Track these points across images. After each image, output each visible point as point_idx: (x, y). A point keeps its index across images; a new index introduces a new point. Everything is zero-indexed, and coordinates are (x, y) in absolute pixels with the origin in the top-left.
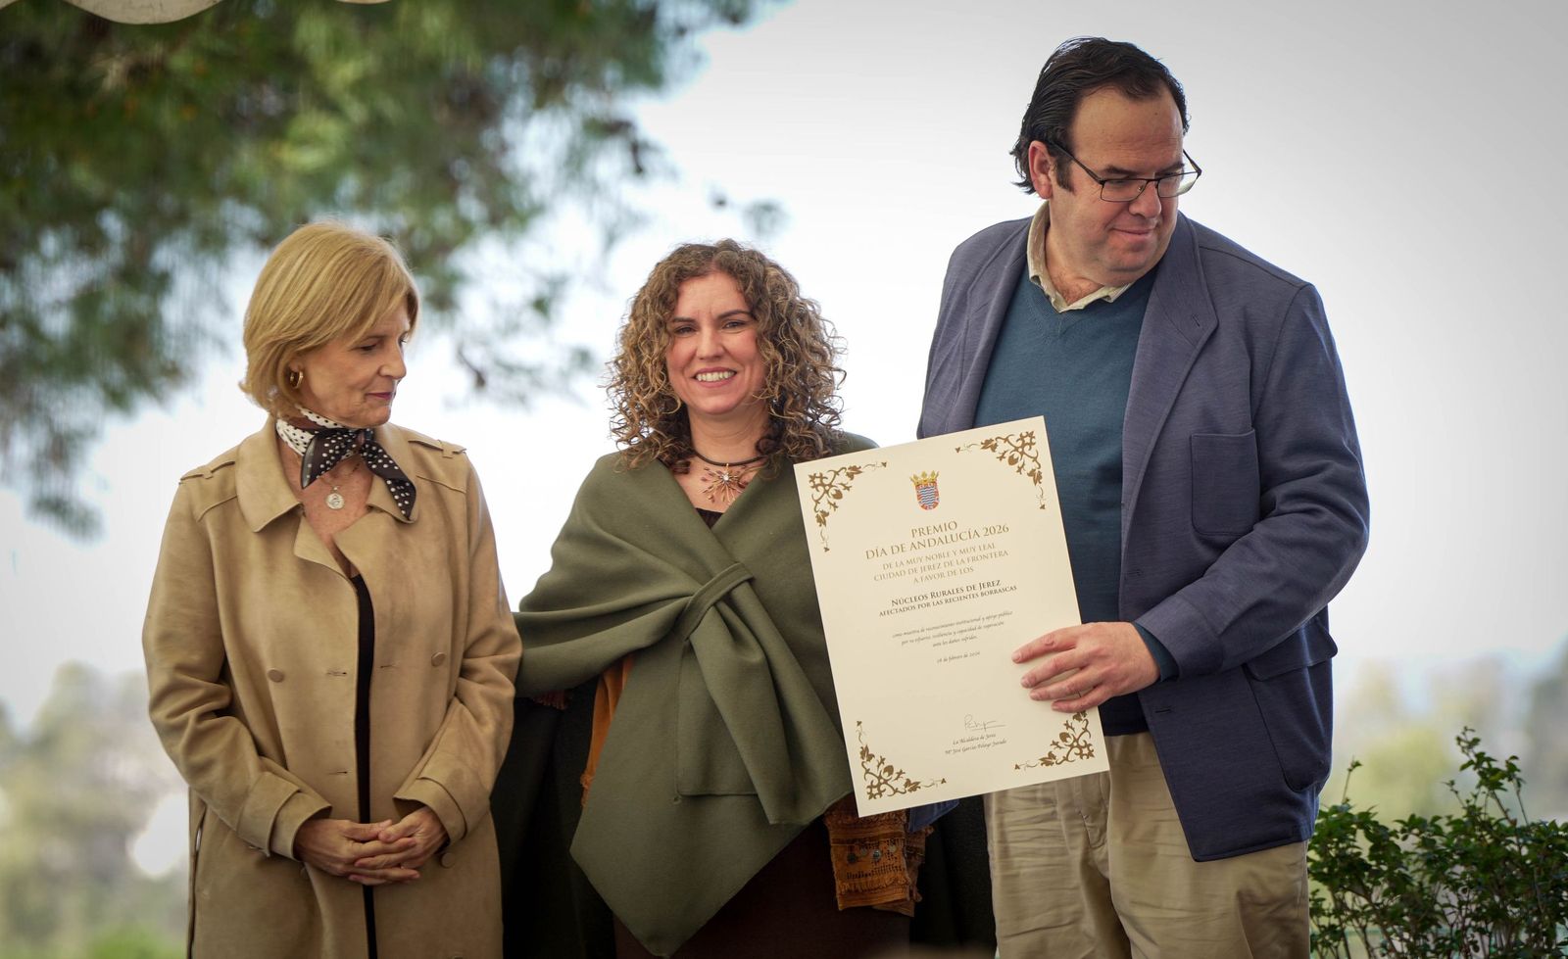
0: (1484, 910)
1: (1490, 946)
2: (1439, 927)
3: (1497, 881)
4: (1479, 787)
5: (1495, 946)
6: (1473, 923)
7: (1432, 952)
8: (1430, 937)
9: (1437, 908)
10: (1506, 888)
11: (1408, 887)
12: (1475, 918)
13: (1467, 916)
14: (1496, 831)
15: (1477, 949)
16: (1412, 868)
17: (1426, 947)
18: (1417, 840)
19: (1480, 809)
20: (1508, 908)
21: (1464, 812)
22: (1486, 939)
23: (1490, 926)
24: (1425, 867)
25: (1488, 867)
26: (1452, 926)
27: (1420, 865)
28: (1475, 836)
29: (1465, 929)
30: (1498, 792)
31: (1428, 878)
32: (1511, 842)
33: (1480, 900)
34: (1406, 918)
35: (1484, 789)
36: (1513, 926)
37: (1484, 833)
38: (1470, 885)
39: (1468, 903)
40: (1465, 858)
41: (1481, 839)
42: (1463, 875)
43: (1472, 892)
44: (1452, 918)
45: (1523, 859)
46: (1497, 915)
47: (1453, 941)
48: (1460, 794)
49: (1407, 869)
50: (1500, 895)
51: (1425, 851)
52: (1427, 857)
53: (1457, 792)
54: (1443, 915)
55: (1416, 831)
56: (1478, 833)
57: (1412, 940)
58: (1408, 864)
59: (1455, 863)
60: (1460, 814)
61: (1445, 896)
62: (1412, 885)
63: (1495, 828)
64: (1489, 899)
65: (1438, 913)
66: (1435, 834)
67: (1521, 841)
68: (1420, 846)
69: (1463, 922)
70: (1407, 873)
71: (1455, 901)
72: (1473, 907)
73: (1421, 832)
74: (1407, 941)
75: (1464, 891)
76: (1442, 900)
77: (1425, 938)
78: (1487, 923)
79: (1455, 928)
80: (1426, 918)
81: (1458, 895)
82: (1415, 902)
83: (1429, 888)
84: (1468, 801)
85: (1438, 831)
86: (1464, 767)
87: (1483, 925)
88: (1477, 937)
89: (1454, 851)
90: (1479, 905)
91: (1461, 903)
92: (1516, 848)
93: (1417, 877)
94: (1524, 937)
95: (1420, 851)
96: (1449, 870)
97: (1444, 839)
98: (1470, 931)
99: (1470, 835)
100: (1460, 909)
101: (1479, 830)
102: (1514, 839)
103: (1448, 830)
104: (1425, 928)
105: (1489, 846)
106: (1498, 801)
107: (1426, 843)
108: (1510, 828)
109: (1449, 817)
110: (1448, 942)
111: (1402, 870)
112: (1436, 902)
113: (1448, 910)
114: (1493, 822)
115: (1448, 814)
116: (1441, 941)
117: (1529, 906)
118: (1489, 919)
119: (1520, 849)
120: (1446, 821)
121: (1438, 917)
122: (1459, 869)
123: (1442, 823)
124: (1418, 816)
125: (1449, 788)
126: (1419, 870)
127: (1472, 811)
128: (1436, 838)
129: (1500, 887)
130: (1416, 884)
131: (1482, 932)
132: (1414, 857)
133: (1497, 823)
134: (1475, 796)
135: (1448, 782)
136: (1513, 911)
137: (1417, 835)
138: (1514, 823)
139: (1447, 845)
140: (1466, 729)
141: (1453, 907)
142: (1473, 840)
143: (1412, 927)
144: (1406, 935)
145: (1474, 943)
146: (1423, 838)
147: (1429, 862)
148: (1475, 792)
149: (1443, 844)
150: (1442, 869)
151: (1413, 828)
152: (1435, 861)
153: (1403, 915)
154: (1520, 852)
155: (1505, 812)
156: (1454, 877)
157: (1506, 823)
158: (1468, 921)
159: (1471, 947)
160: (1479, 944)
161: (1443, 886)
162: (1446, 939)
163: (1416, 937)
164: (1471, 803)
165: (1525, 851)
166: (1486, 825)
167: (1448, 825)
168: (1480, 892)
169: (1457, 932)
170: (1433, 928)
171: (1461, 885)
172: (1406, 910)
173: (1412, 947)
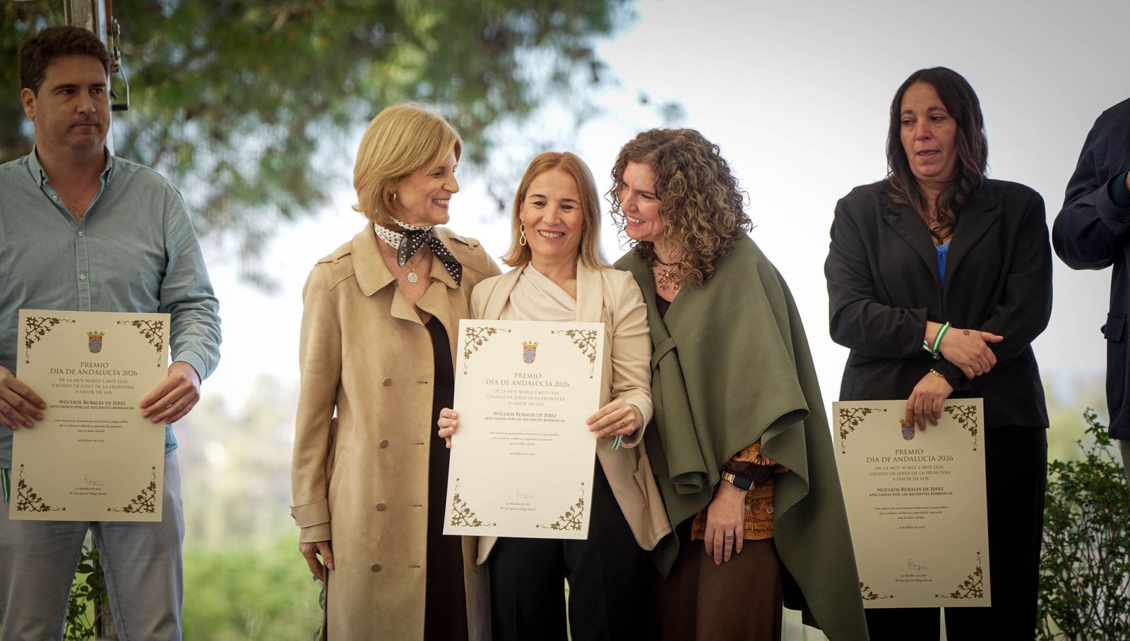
0: (1098, 518)
1: (1102, 539)
2: (1071, 527)
3: (1106, 500)
4: (1096, 443)
5: (1105, 539)
6: (1092, 525)
7: (1067, 542)
8: (1066, 534)
9: (1070, 516)
10: (1110, 504)
11: (1053, 504)
12: (1093, 522)
13: (1088, 521)
14: (1107, 470)
15: (1094, 541)
16: (1055, 492)
17: (1063, 540)
18: (1059, 475)
19: (1097, 457)
20: (1114, 516)
21: (1087, 459)
22: (1099, 534)
23: (1102, 527)
24: (1063, 492)
25: (1101, 491)
26: (1079, 527)
27: (1060, 490)
28: (1093, 473)
29: (1087, 528)
30: (1108, 447)
31: (1065, 498)
32: (1115, 477)
33: (1096, 512)
34: (1051, 522)
35: (1099, 444)
36: (1116, 527)
37: (1099, 471)
38: (1090, 502)
39: (1089, 512)
40: (1087, 486)
41: (1097, 475)
42: (1087, 496)
43: (1092, 506)
44: (1079, 522)
45: (1122, 487)
46: (1106, 520)
47: (1079, 536)
48: (1085, 448)
49: (1052, 492)
50: (1108, 508)
51: (1064, 482)
52: (1064, 485)
53: (1082, 447)
54: (1073, 520)
55: (1058, 470)
56: (1095, 471)
57: (1054, 535)
58: (1053, 490)
59: (1082, 489)
60: (1084, 460)
61: (1074, 508)
62: (1055, 503)
63: (1105, 468)
64: (1101, 511)
65: (1071, 519)
66: (1069, 472)
67: (1121, 475)
68: (1059, 479)
69: (1086, 524)
70: (1053, 495)
71: (1081, 512)
72: (1092, 516)
73: (1061, 470)
74: (1052, 536)
75: (1086, 506)
76: (1072, 511)
77: (1063, 534)
78: (1100, 526)
79: (1081, 528)
80: (1063, 522)
81: (1083, 508)
82: (1057, 513)
83: (1065, 504)
84: (1089, 452)
85: (1071, 470)
86: (1087, 432)
87: (1098, 527)
88: (1094, 534)
89: (1080, 482)
90: (1095, 515)
91: (1085, 513)
92: (1118, 480)
93: (1058, 498)
94: (1123, 533)
95: (1060, 482)
96: (1077, 494)
97: (1075, 475)
98: (1090, 530)
99: (1090, 472)
100: (1084, 516)
101: (1096, 470)
102: (1117, 475)
103: (1077, 469)
104: (1063, 528)
105: (1102, 479)
106: (1108, 452)
107: (1064, 477)
108: (1115, 468)
109: (1078, 462)
110: (1076, 537)
111: (1049, 493)
112: (1069, 512)
113: (1077, 517)
114: (1104, 465)
115: (1078, 460)
116: (1072, 536)
117: (1126, 515)
118: (1102, 522)
119: (1121, 480)
120: (1076, 464)
121: (1071, 521)
122: (1084, 493)
123: (1074, 465)
124: (1058, 461)
125: (1077, 444)
126: (1059, 493)
127: (1092, 458)
128: (1069, 474)
129: (1108, 504)
130: (1057, 502)
131: (1097, 530)
132: (1056, 486)
133: (1107, 465)
134: (1094, 449)
135: (1077, 440)
136: (1115, 518)
137: (1059, 472)
138: (1118, 465)
139: (1077, 479)
140: (1088, 409)
141: (1080, 515)
142: (1092, 475)
143: (1055, 527)
144: (1051, 533)
145: (1092, 537)
146: (1062, 474)
147: (1066, 488)
148: (1094, 446)
149: (1075, 478)
150: (1073, 493)
151: (1056, 468)
152: (1069, 488)
153: (1050, 520)
154: (1120, 482)
155: (1113, 459)
156: (1081, 497)
157: (1113, 466)
158: (1089, 524)
159: (1091, 540)
160: (1095, 538)
161: (1074, 503)
162: (1075, 535)
163: (1057, 533)
164: (1091, 453)
165: (1124, 482)
166: (1100, 467)
167: (1077, 466)
168: (1096, 507)
169: (1082, 531)
170: (1068, 528)
171: (1085, 502)
172: (1051, 517)
173: (1055, 540)
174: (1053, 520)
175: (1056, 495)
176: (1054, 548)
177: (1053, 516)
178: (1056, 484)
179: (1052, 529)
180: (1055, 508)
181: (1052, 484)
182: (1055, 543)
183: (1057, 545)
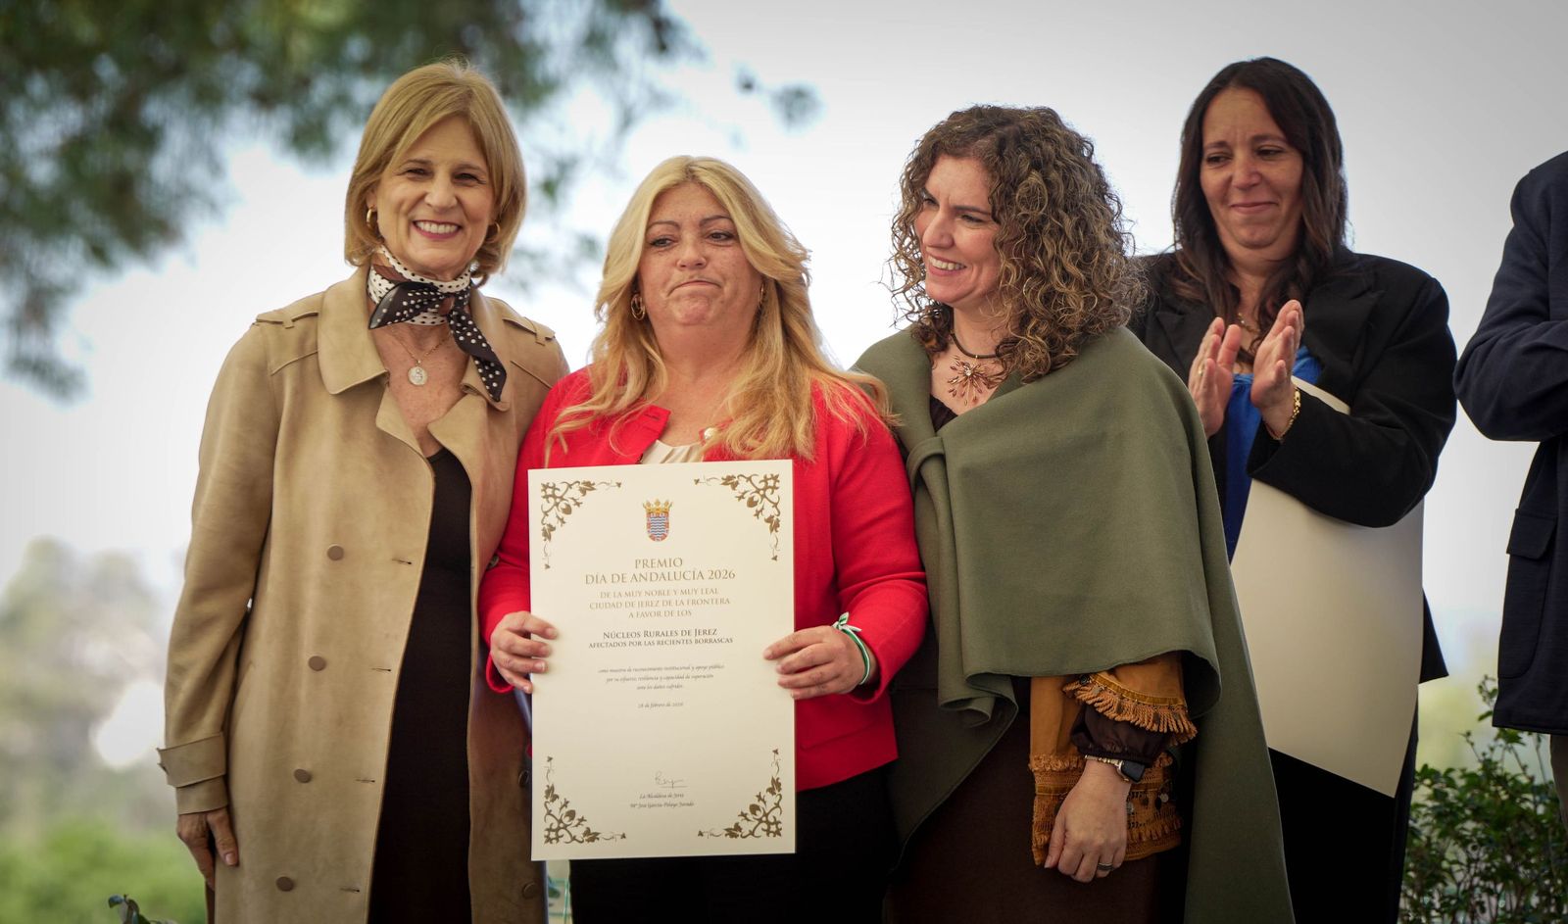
0: (1493, 870)
1: (1497, 907)
2: (1445, 885)
3: (1510, 840)
4: (1496, 739)
5: (1504, 909)
6: (1482, 883)
7: (1437, 911)
8: (1436, 895)
9: (1445, 865)
10: (1515, 847)
11: (1415, 841)
12: (1484, 877)
13: (1475, 875)
14: (1513, 787)
15: (1483, 910)
16: (1421, 821)
17: (1431, 905)
18: (1429, 791)
19: (1496, 763)
20: (1521, 869)
21: (1480, 766)
22: (1493, 900)
23: (1499, 887)
24: (1435, 821)
25: (1500, 825)
26: (1459, 885)
27: (1429, 819)
28: (1489, 791)
29: (1472, 888)
30: (1516, 746)
31: (1436, 832)
32: (1526, 800)
33: (1490, 860)
34: (1411, 874)
35: (1501, 742)
36: (1523, 890)
37: (1500, 788)
38: (1481, 842)
39: (1478, 860)
40: (1478, 814)
41: (1496, 794)
42: (1475, 831)
43: (1483, 849)
44: (1459, 876)
45: (1538, 819)
46: (1506, 875)
47: (1459, 900)
48: (1476, 746)
49: (1415, 821)
50: (1512, 855)
51: (1437, 804)
52: (1438, 810)
53: (1472, 744)
54: (1450, 872)
55: (1428, 782)
56: (1493, 788)
57: (1415, 897)
58: (1419, 817)
59: (1467, 818)
60: (1475, 767)
61: (1453, 852)
62: (1419, 839)
63: (1510, 784)
64: (1499, 860)
65: (1445, 870)
66: (1448, 786)
67: (1538, 798)
68: (1430, 798)
69: (1471, 881)
70: (1417, 826)
71: (1463, 858)
72: (1483, 866)
73: (1433, 783)
74: (1411, 898)
75: (1474, 848)
76: (1449, 856)
77: (1431, 895)
78: (1496, 884)
79: (1462, 888)
80: (1432, 875)
81: (1467, 852)
82: (1422, 857)
83: (1437, 843)
84: (1484, 754)
85: (1451, 783)
86: (1482, 718)
87: (1492, 886)
88: (1485, 898)
89: (1465, 805)
90: (1489, 865)
91: (1470, 861)
92: (1531, 806)
93: (1426, 831)
94: (1534, 901)
96: (1459, 826)
97: (1457, 792)
98: (1478, 890)
99: (1484, 790)
100: (1469, 867)
101: (1494, 785)
102: (1530, 796)
103: (1461, 783)
104: (1431, 884)
105: (1503, 802)
106: (1516, 755)
107: (1438, 795)
108: (1527, 785)
109: (1463, 770)
110: (1453, 902)
112: (1443, 858)
113: (1456, 867)
114: (1509, 777)
115: (1462, 766)
116: (1447, 900)
117: (1542, 868)
118: (1499, 878)
119: (1536, 807)
120: (1459, 773)
121: (1446, 875)
122: (1470, 825)
123: (1455, 775)
124: (1430, 766)
125: (1464, 739)
126: (1427, 824)
127: (1488, 765)
128: (1448, 790)
129: (1512, 846)
130: (1424, 838)
131: (1490, 892)
132: (1424, 811)
133: (1513, 779)
134: (1492, 749)
135: (1464, 732)
136: (1523, 873)
137: (1429, 786)
138: (1532, 779)
139: (1459, 799)
140: (1486, 678)
141: (1461, 864)
142: (1487, 795)
143: (1417, 883)
144: (1412, 894)
145: (1481, 904)
146: (1436, 791)
147: (1439, 815)
148: (1492, 744)
149: (1456, 798)
150: (1452, 824)
151: (1427, 778)
152: (1446, 815)
153: (1408, 870)
154: (1535, 811)
155: (1524, 768)
156: (1465, 833)
157: (1524, 780)
158: (1476, 880)
159: (1478, 909)
160: (1486, 905)
161: (1453, 842)
162: (1451, 898)
163: (1421, 893)
164: (1487, 756)
165: (1541, 810)
166: (1502, 780)
167: (1462, 777)
168: (1491, 851)
169: (1465, 891)
170: (1440, 886)
171: (1470, 841)
172: (1411, 865)
173: (1415, 904)
174: (1413, 870)
175: (1423, 825)
176: (1414, 920)
177: (1416, 862)
178: (1423, 806)
179: (1412, 887)
180: (1419, 848)
181: (1418, 805)
182: (1415, 911)
183: (1419, 914)
